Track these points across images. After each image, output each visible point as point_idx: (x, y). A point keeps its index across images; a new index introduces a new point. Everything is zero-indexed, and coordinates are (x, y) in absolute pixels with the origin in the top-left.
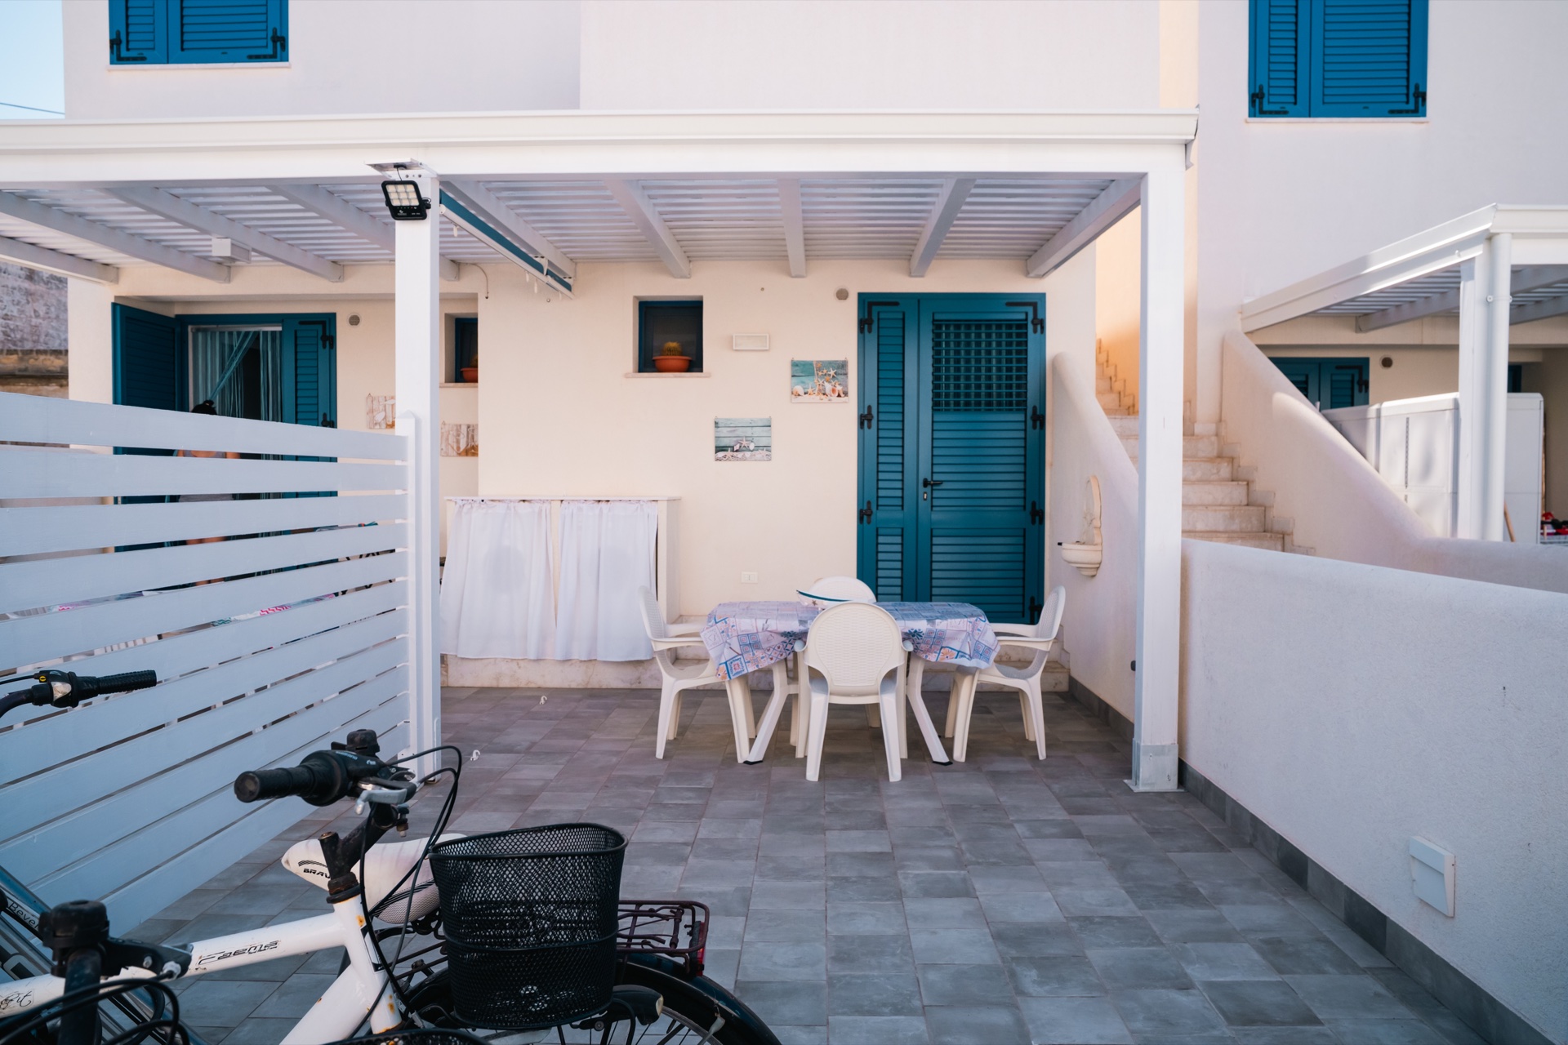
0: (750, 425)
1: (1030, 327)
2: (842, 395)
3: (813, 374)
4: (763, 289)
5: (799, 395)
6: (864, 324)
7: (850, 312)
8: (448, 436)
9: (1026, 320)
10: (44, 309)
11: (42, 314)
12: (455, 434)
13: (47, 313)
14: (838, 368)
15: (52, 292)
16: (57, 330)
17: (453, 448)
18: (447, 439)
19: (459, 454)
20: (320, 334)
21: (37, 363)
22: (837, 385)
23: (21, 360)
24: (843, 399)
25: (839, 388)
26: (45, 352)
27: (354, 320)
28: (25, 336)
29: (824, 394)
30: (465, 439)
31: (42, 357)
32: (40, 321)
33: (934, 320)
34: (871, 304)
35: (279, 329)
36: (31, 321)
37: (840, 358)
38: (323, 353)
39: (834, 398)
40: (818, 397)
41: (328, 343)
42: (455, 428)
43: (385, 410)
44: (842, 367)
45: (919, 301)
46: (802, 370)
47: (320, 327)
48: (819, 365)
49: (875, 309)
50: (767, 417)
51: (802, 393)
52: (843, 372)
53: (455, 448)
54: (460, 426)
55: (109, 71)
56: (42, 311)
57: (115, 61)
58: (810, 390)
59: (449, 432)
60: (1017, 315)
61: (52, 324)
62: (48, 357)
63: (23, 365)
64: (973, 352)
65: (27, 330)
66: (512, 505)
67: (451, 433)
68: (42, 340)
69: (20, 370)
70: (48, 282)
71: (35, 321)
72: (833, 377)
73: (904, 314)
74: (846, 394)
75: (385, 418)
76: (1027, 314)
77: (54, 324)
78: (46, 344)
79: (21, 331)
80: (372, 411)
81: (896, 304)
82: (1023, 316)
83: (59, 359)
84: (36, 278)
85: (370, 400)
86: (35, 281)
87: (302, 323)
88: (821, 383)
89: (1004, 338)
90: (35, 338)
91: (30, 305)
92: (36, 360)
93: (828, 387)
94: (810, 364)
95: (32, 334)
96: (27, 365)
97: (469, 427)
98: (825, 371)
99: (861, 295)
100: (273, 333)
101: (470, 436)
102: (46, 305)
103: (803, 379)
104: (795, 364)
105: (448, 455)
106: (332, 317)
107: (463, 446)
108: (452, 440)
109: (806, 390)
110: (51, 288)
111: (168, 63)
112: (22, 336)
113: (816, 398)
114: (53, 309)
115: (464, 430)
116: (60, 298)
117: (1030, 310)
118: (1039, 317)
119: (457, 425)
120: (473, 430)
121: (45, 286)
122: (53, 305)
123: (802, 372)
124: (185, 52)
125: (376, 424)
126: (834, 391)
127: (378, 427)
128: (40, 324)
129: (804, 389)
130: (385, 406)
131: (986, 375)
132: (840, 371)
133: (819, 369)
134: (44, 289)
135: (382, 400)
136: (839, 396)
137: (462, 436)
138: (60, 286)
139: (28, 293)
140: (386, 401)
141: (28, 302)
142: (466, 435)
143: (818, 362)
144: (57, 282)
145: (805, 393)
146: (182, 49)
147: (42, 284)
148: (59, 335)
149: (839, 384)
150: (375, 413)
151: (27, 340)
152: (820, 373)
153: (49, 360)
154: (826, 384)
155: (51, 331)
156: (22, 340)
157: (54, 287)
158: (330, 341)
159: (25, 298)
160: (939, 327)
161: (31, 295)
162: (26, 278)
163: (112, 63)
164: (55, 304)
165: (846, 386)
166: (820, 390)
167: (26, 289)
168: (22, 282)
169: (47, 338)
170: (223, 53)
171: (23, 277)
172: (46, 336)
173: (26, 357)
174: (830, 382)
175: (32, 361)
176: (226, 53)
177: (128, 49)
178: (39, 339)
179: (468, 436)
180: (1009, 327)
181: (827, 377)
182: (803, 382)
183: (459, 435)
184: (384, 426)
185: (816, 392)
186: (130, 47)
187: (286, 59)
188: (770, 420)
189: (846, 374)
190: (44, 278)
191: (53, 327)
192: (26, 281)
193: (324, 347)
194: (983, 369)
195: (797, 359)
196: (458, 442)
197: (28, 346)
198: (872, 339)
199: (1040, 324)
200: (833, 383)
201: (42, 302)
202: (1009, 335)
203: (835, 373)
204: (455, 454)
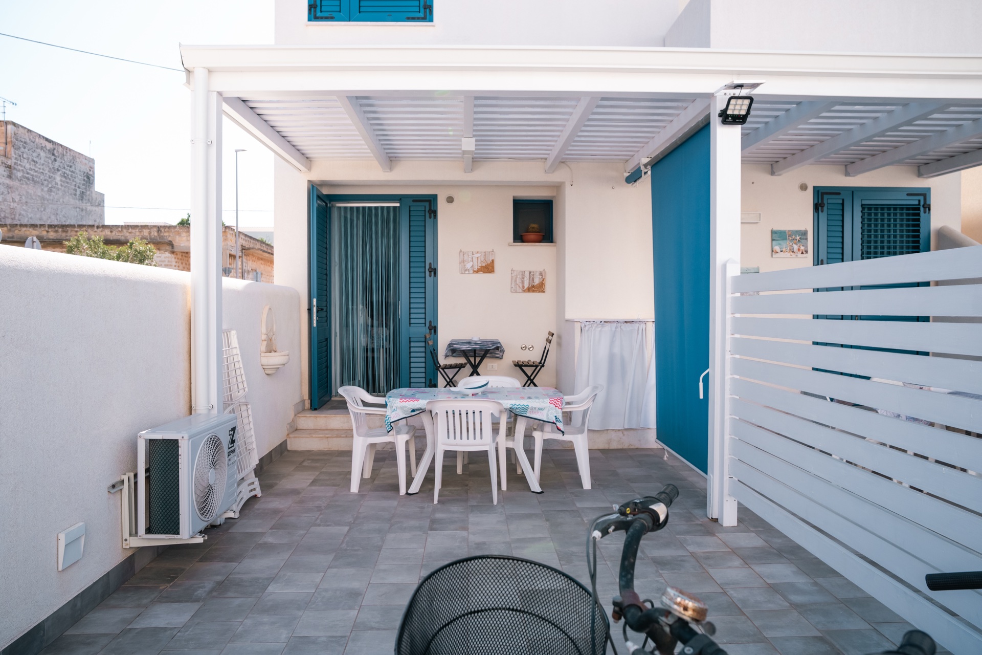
0: (746, 272)
1: (922, 209)
2: (804, 253)
3: (786, 239)
4: (753, 183)
5: (777, 252)
6: (817, 207)
7: (808, 198)
8: (516, 279)
9: (919, 204)
10: (18, 197)
11: (17, 200)
12: (521, 277)
13: (20, 200)
14: (802, 235)
15: (23, 186)
16: (26, 211)
17: (520, 287)
18: (516, 281)
19: (524, 291)
20: (427, 209)
21: (20, 233)
22: (801, 246)
23: (9, 231)
24: (805, 255)
25: (802, 248)
26: (26, 226)
27: (450, 200)
28: (7, 215)
29: (793, 252)
30: (528, 281)
31: (24, 229)
32: (16, 205)
33: (862, 205)
34: (823, 194)
35: (398, 205)
36: (10, 205)
37: (803, 228)
38: (429, 222)
39: (799, 254)
40: (789, 254)
41: (432, 215)
42: (521, 273)
43: (473, 261)
44: (804, 234)
45: (853, 192)
46: (778, 236)
47: (427, 204)
48: (790, 233)
49: (826, 197)
50: (757, 267)
51: (779, 250)
52: (805, 237)
53: (521, 286)
54: (524, 271)
55: (307, 25)
56: (17, 198)
57: (313, 19)
58: (784, 249)
59: (517, 276)
60: (913, 201)
61: (23, 207)
62: (28, 229)
63: (10, 235)
64: (892, 225)
65: (8, 211)
66: (619, 325)
67: (518, 276)
68: (17, 218)
69: (9, 238)
70: (21, 180)
71: (13, 205)
72: (799, 240)
73: (843, 200)
74: (807, 252)
75: (473, 266)
76: (919, 201)
77: (24, 207)
78: (20, 220)
79: (4, 212)
80: (463, 262)
81: (839, 194)
82: (917, 203)
83: (36, 230)
84: (13, 177)
85: (461, 254)
86: (13, 179)
87: (414, 201)
88: (791, 244)
89: (898, 216)
90: (13, 216)
91: (10, 194)
92: (20, 231)
93: (796, 247)
94: (784, 232)
95: (11, 214)
96: (14, 234)
97: (530, 273)
98: (793, 237)
99: (815, 188)
100: (395, 208)
101: (531, 278)
102: (19, 195)
103: (780, 242)
104: (773, 232)
105: (516, 292)
106: (435, 197)
107: (526, 286)
108: (519, 281)
109: (782, 249)
110: (22, 184)
111: (350, 21)
112: (5, 215)
113: (788, 254)
114: (23, 197)
115: (527, 274)
116: (28, 190)
117: (922, 198)
118: (928, 203)
119: (522, 272)
120: (533, 275)
121: (19, 182)
122: (24, 195)
123: (779, 238)
124: (361, 14)
125: (466, 270)
126: (799, 250)
127: (467, 272)
128: (16, 207)
129: (780, 248)
130: (473, 258)
131: (887, 240)
132: (803, 237)
133: (790, 236)
134: (18, 185)
135: (470, 254)
136: (802, 253)
137: (525, 279)
138: (28, 182)
139: (9, 187)
140: (473, 255)
141: (9, 193)
142: (528, 277)
143: (789, 231)
144: (26, 180)
145: (781, 251)
146: (360, 12)
147: (17, 181)
148: (27, 215)
149: (803, 246)
150: (465, 263)
151: (8, 218)
152: (791, 238)
153: (29, 231)
154: (794, 245)
155: (22, 212)
156: (5, 218)
157: (24, 183)
158: (434, 213)
159: (6, 190)
160: (863, 209)
161: (10, 188)
162: (7, 177)
163: (309, 20)
164: (25, 194)
165: (806, 247)
166: (790, 249)
167: (7, 184)
168: (5, 179)
169: (20, 216)
170: (389, 15)
171: (6, 176)
172: (19, 215)
173: (13, 229)
174: (796, 244)
175: (17, 232)
176: (391, 15)
177: (321, 11)
178: (15, 217)
179: (530, 279)
180: (902, 209)
181: (795, 241)
182: (780, 244)
183: (523, 278)
184: (472, 272)
185: (788, 250)
186: (322, 10)
187: (431, 20)
188: (758, 268)
189: (807, 239)
190: (19, 177)
191: (24, 210)
192: (7, 179)
193: (430, 217)
194: (886, 236)
195: (775, 229)
196: (523, 282)
197: (9, 222)
198: (823, 217)
199: (928, 207)
200: (799, 245)
201: (17, 193)
202: (902, 214)
203: (800, 238)
204: (521, 291)
